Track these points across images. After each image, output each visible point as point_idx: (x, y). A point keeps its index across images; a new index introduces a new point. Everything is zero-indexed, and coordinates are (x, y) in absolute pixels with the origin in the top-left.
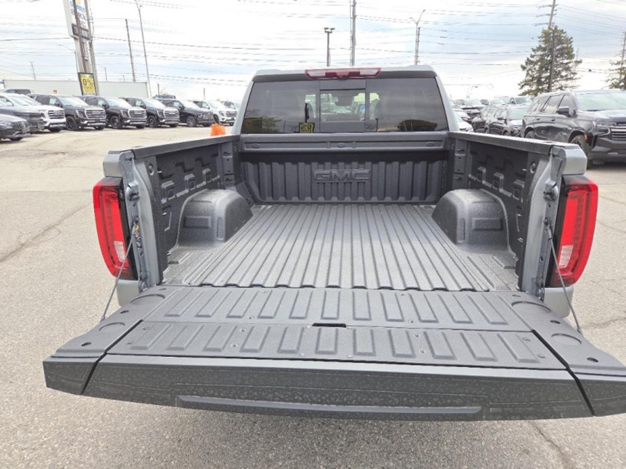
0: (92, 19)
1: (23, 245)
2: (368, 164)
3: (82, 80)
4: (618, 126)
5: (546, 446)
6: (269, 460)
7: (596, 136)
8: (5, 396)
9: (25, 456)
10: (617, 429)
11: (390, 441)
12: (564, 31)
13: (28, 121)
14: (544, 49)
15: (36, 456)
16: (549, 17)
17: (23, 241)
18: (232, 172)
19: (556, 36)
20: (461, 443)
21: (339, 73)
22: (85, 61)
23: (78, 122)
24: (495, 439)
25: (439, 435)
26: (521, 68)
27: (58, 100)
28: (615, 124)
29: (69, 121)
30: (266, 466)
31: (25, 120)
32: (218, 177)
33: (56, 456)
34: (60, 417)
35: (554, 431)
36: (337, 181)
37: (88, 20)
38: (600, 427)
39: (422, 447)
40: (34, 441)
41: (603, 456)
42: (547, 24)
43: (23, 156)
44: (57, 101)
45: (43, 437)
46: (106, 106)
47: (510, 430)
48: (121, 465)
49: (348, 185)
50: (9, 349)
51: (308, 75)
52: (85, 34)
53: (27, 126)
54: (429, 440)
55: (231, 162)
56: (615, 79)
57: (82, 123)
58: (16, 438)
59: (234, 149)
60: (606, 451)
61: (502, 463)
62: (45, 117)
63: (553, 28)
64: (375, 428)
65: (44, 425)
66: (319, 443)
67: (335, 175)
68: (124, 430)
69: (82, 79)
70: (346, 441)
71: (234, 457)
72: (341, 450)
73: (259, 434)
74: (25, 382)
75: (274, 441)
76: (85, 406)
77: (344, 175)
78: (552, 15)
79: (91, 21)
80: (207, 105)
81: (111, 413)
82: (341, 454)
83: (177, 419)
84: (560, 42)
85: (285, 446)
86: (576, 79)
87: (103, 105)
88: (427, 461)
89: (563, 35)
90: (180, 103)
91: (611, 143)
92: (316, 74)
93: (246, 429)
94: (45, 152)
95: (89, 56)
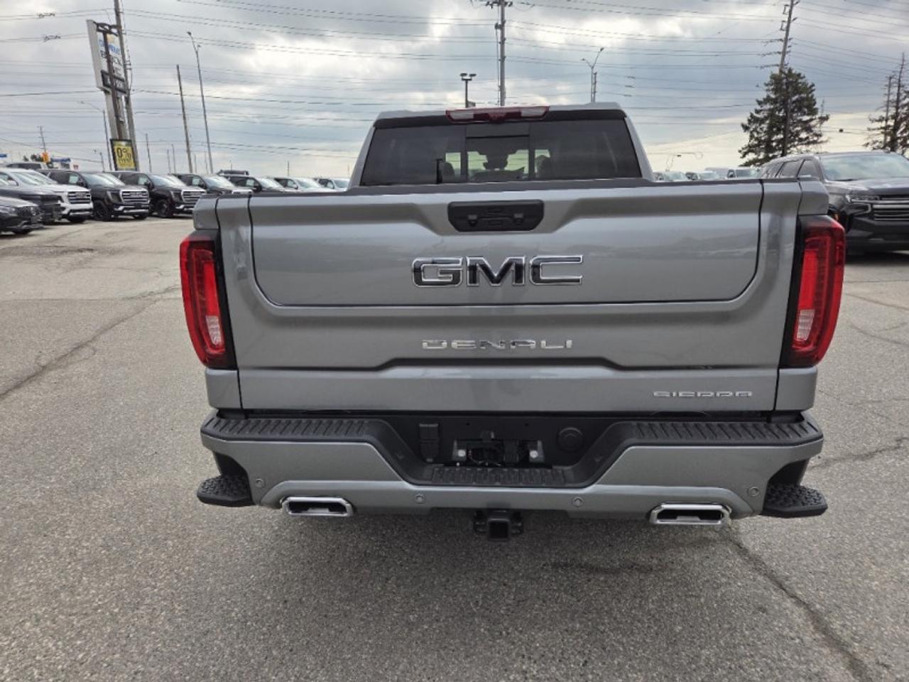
1: (44, 367)
3: (115, 150)
4: (881, 200)
5: (789, 603)
6: (408, 623)
7: (852, 215)
8: (39, 552)
9: (75, 623)
10: (886, 582)
11: (575, 599)
12: (802, 75)
13: (40, 207)
14: (774, 101)
15: (90, 623)
16: (780, 56)
17: (43, 363)
19: (792, 82)
20: (672, 600)
21: (493, 114)
22: (119, 124)
23: (110, 209)
24: (719, 595)
25: (642, 592)
26: (741, 128)
27: (81, 177)
28: (878, 197)
29: (97, 207)
30: (406, 630)
31: (35, 205)
33: (117, 622)
34: (117, 577)
35: (799, 586)
37: (125, 66)
38: (863, 579)
39: (619, 605)
40: (85, 605)
41: (868, 613)
42: (778, 65)
43: (34, 254)
44: (79, 179)
45: (97, 600)
46: (150, 186)
47: (739, 584)
48: (208, 632)
50: (39, 495)
51: (449, 116)
52: (120, 85)
53: (38, 213)
54: (628, 598)
56: (877, 141)
57: (116, 209)
58: (60, 602)
60: (871, 608)
61: (729, 623)
62: (62, 201)
63: (787, 72)
64: (553, 584)
65: (96, 586)
66: (477, 602)
68: (208, 589)
69: (116, 148)
70: (514, 599)
71: (362, 619)
72: (508, 610)
73: (394, 593)
74: (64, 536)
75: (416, 601)
76: (151, 562)
78: (784, 53)
79: (128, 67)
80: (294, 183)
81: (189, 571)
82: (508, 615)
83: (280, 575)
84: (797, 90)
85: (431, 606)
86: (822, 142)
87: (146, 184)
88: (626, 621)
89: (800, 81)
90: (256, 181)
91: (872, 225)
92: (461, 116)
93: (376, 587)
94: (64, 249)
95: (126, 116)
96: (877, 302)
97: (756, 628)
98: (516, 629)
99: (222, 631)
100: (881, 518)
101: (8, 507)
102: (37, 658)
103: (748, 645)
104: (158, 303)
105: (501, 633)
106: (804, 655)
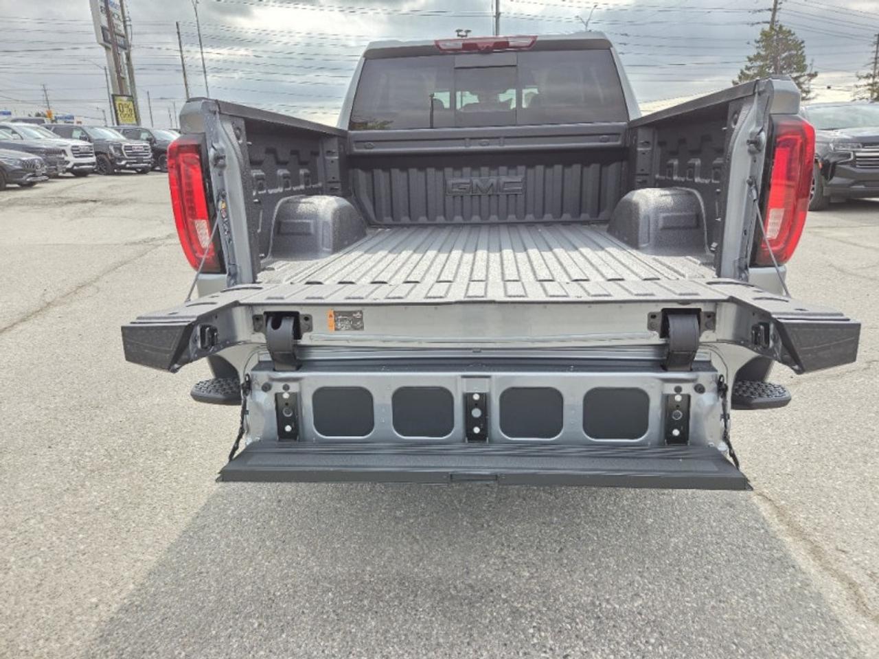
0: (130, 20)
1: (49, 304)
2: (521, 169)
3: (117, 106)
4: (864, 148)
6: (395, 518)
7: (835, 164)
9: (77, 520)
10: (849, 481)
11: (553, 497)
12: (792, 32)
13: (45, 160)
14: (764, 58)
15: (92, 520)
16: (770, 13)
17: (48, 300)
18: (338, 178)
19: (782, 39)
21: (481, 43)
22: (121, 80)
23: (113, 162)
27: (84, 132)
28: (861, 146)
29: (100, 161)
30: (393, 524)
31: (40, 158)
32: (320, 184)
33: (118, 519)
34: (119, 481)
35: (766, 485)
36: (480, 193)
37: (124, 22)
38: (828, 480)
39: (595, 502)
40: (87, 505)
41: (830, 508)
42: (768, 23)
43: (39, 205)
44: (82, 134)
45: (99, 501)
46: (151, 140)
48: (205, 526)
49: (494, 199)
50: (44, 413)
51: (438, 46)
52: (120, 41)
53: (42, 165)
55: (336, 166)
56: (863, 98)
57: (118, 163)
58: (64, 503)
59: (339, 148)
60: (833, 504)
61: (698, 516)
62: (66, 155)
63: (778, 29)
65: (98, 489)
66: (461, 500)
67: (477, 186)
69: (117, 103)
70: (496, 497)
71: (352, 515)
72: (490, 506)
73: (382, 493)
74: (68, 447)
75: (403, 499)
77: (489, 185)
78: (775, 10)
79: (128, 23)
82: (490, 511)
84: (787, 47)
85: (417, 503)
86: (809, 99)
87: (147, 139)
88: (601, 515)
89: (790, 37)
91: (854, 172)
92: (450, 45)
93: (366, 489)
94: (70, 200)
95: (127, 71)
96: (855, 244)
97: (723, 520)
98: (497, 522)
99: (218, 526)
100: (848, 429)
101: (14, 424)
102: (42, 549)
103: (715, 534)
104: (159, 248)
105: (483, 526)
106: (768, 543)
